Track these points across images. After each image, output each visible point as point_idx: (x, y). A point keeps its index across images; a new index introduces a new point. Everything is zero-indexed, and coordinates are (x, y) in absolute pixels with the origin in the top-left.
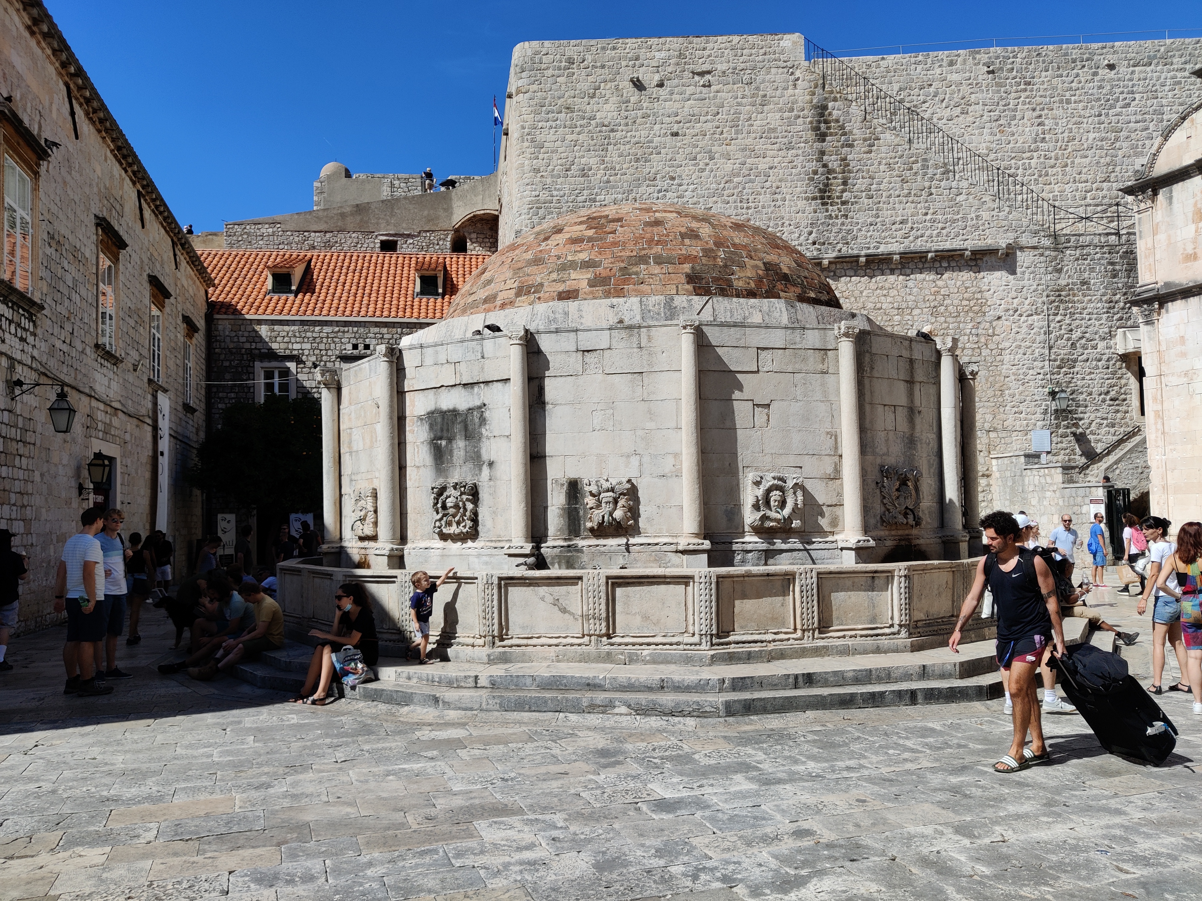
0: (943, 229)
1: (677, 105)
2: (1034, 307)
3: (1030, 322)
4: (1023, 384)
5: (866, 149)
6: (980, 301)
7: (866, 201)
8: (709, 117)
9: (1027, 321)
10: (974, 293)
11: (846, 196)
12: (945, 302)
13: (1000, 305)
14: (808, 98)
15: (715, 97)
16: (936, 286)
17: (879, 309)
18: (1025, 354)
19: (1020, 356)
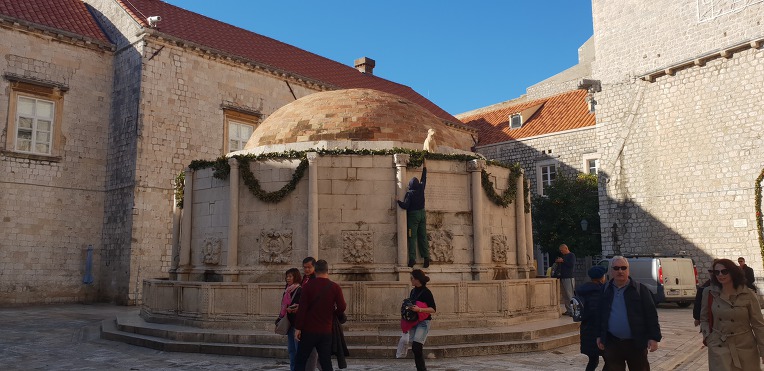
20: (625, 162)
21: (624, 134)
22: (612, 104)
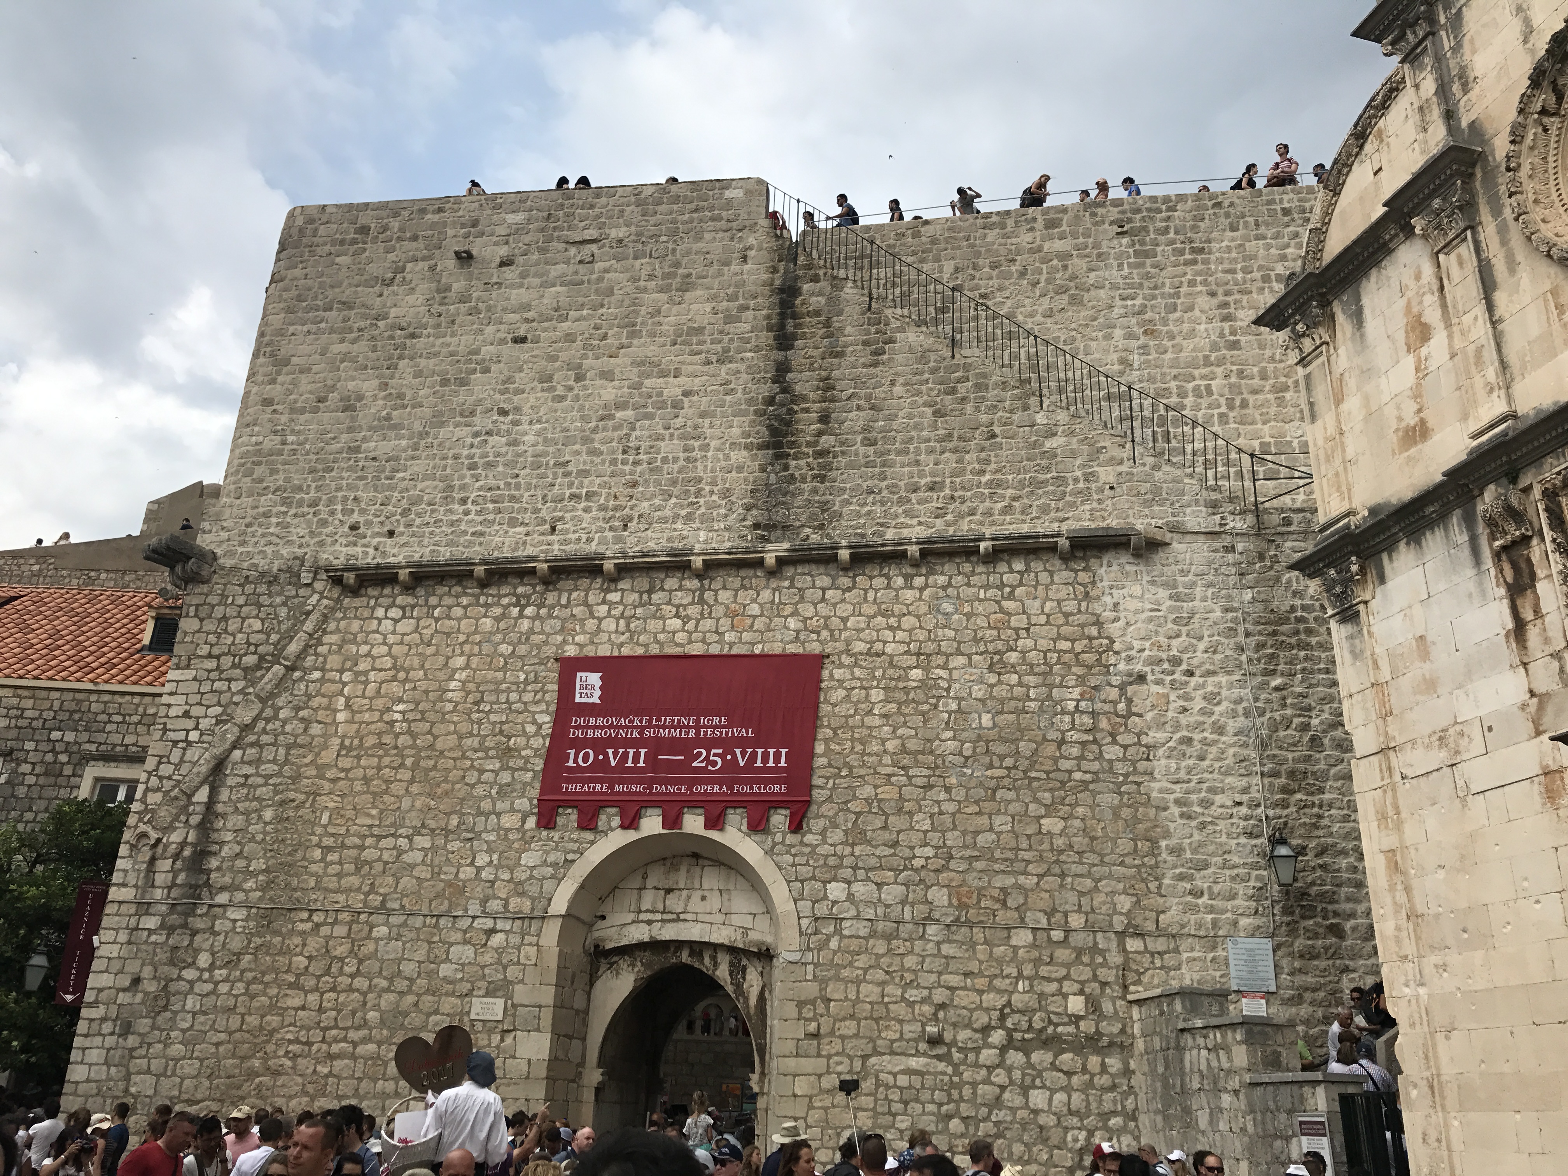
0: (1014, 499)
1: (533, 294)
2: (1218, 657)
3: (1210, 689)
4: (1203, 826)
5: (869, 359)
6: (1096, 642)
7: (862, 450)
8: (585, 312)
9: (1203, 686)
10: (1082, 626)
11: (826, 441)
12: (1020, 643)
13: (1142, 650)
14: (766, 276)
15: (600, 280)
16: (1002, 610)
17: (878, 655)
18: (1202, 758)
19: (1191, 762)
20: (224, 795)
21: (245, 715)
22: (233, 625)
